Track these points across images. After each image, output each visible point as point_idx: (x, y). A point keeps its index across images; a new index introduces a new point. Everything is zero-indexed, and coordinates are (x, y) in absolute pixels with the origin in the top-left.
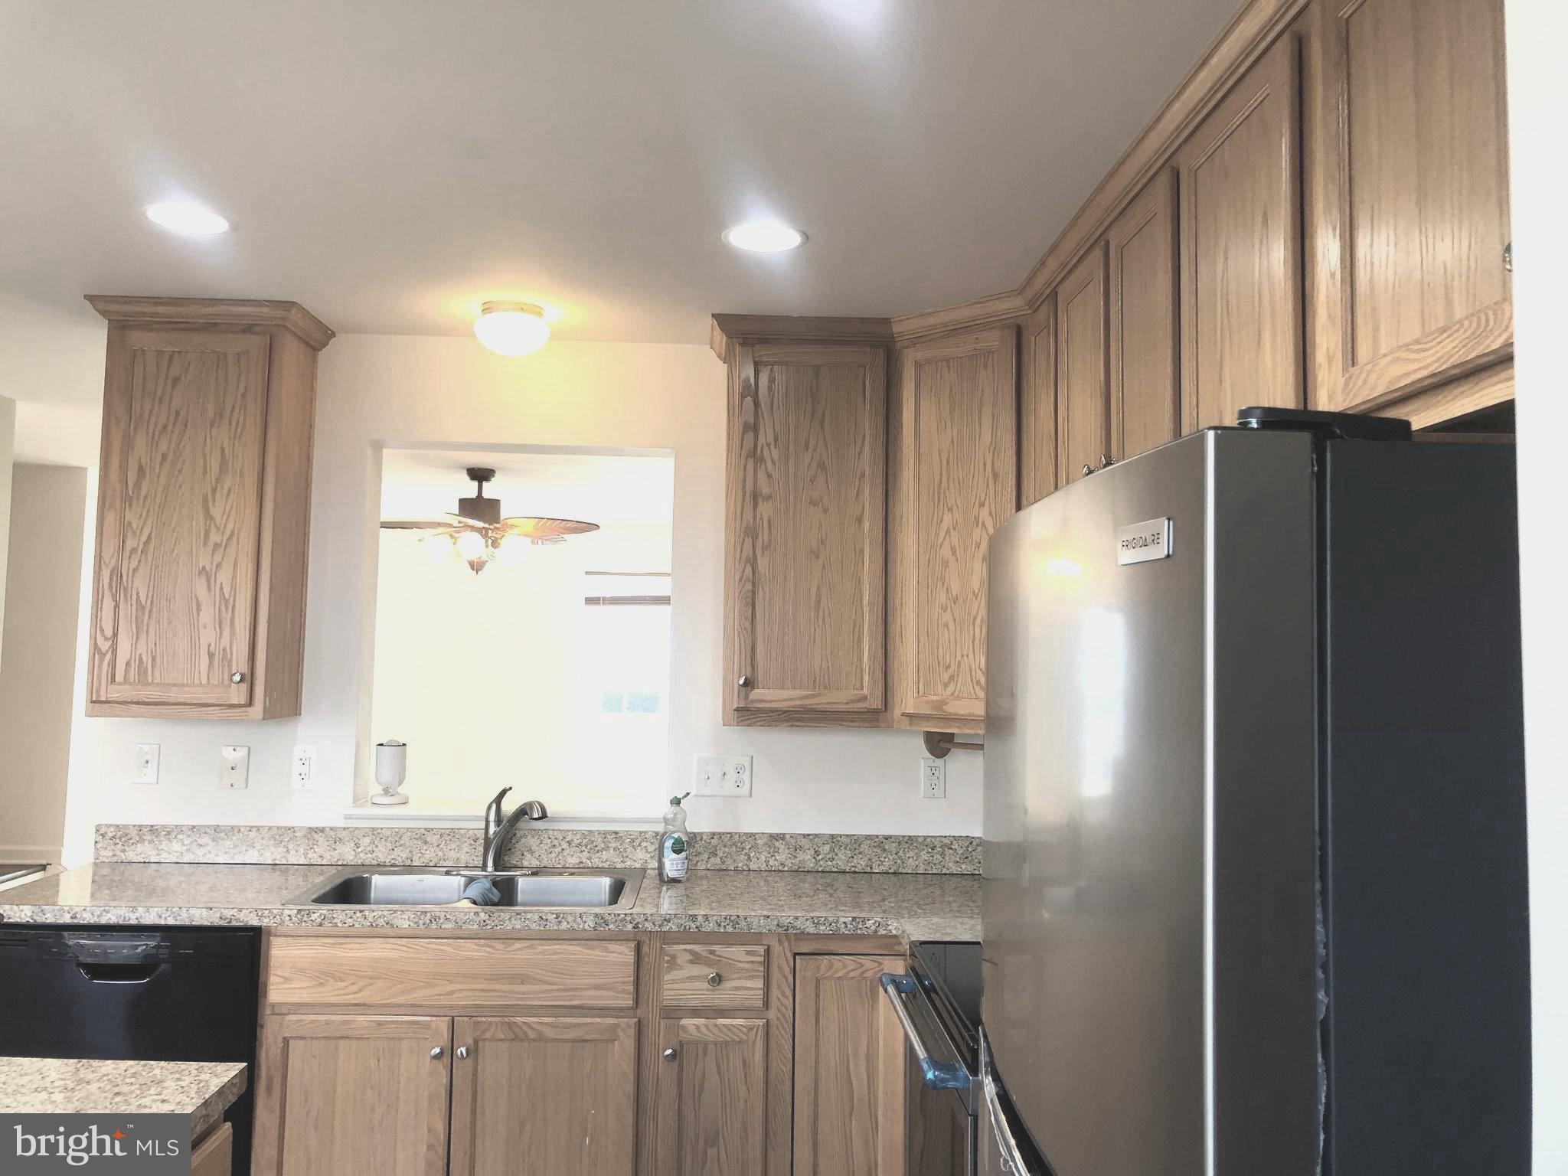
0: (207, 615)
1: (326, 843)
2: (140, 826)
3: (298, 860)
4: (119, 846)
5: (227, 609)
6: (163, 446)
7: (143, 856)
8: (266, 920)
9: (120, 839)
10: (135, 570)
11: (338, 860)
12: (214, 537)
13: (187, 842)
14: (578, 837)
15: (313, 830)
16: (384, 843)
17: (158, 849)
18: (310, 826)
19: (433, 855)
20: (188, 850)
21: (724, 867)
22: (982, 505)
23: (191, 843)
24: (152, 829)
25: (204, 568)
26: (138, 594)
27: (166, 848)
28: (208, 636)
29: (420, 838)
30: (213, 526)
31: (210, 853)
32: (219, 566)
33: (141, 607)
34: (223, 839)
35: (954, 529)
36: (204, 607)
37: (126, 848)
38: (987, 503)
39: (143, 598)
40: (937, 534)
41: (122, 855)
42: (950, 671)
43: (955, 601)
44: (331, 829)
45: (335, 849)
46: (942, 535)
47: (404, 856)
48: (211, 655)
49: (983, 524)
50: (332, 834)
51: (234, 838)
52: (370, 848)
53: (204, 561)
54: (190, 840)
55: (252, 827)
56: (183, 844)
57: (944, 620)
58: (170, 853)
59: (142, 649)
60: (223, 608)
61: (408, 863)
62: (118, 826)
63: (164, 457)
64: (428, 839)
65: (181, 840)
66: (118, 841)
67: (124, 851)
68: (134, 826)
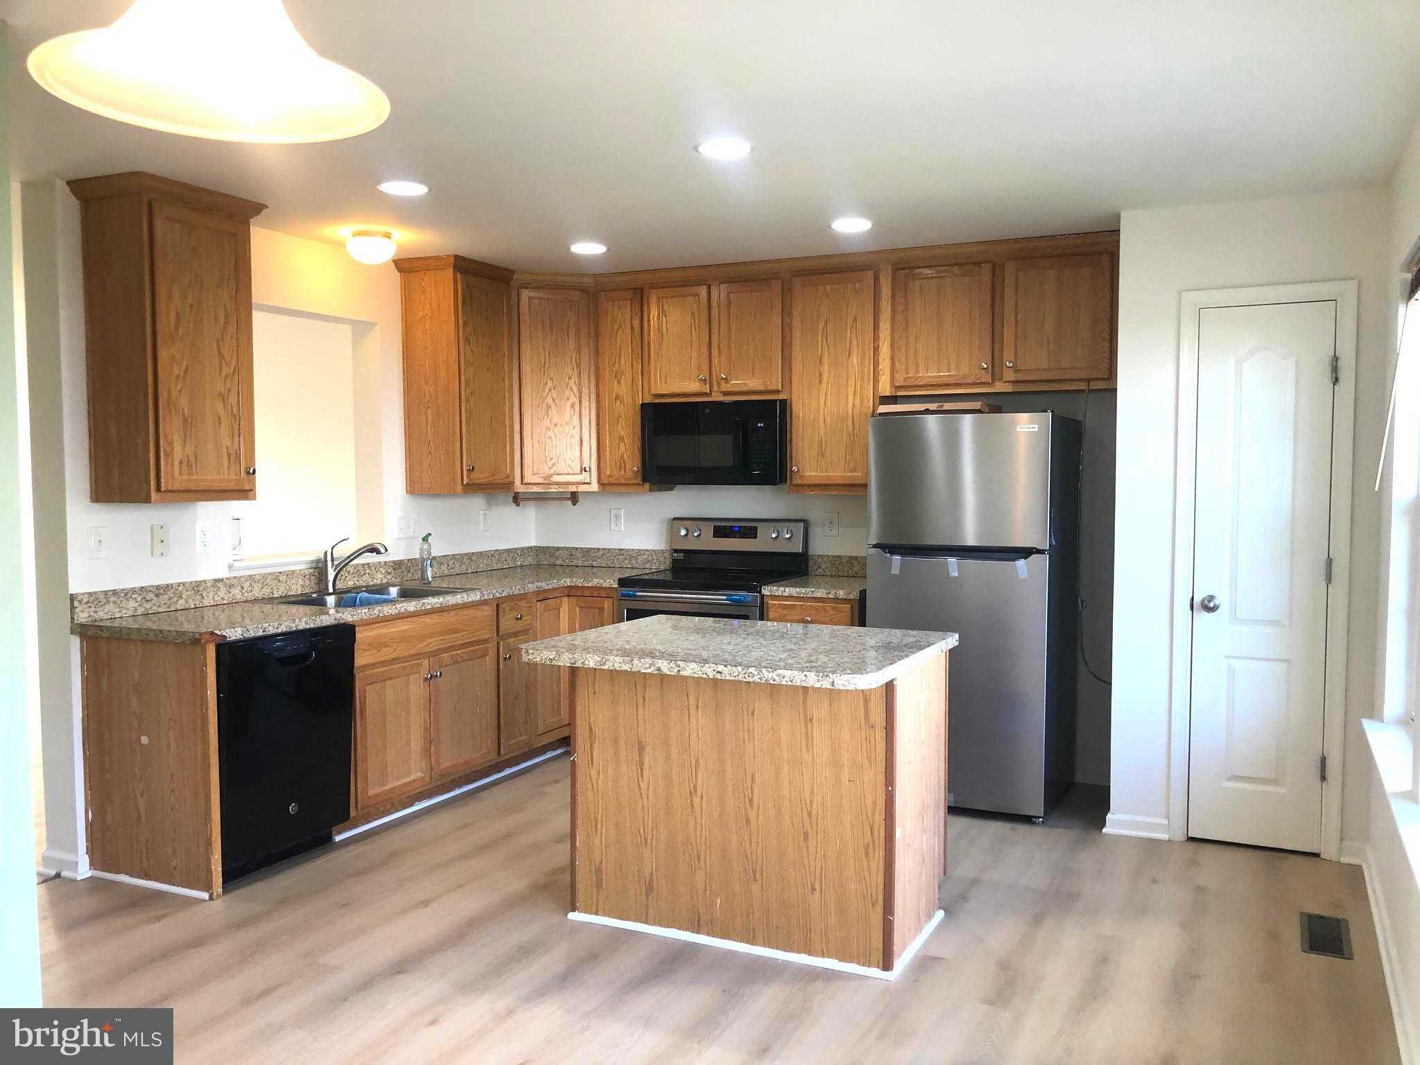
0: (224, 429)
1: (225, 589)
2: (106, 591)
3: (209, 603)
4: (93, 609)
5: (236, 423)
6: (190, 300)
7: (110, 613)
8: (355, 617)
9: (93, 602)
10: (180, 392)
11: (233, 600)
12: (225, 371)
13: (139, 599)
14: (352, 568)
15: (217, 581)
16: (257, 584)
17: (120, 607)
18: (215, 578)
19: (284, 589)
20: (140, 605)
21: (413, 578)
22: (570, 378)
23: (142, 600)
24: (115, 592)
25: (221, 392)
26: (183, 410)
27: (124, 606)
28: (226, 441)
29: (277, 579)
30: (224, 363)
31: (155, 605)
32: (229, 390)
33: (185, 420)
34: (162, 594)
35: (554, 389)
36: (222, 420)
37: (98, 610)
38: (573, 378)
39: (186, 415)
40: (543, 390)
41: (95, 615)
42: (553, 461)
43: (556, 425)
44: (227, 578)
45: (230, 593)
46: (547, 391)
47: (269, 591)
48: (229, 455)
49: (571, 388)
50: (228, 581)
51: (169, 592)
52: (249, 589)
53: (221, 388)
54: (141, 597)
55: (180, 583)
56: (137, 602)
57: (549, 435)
58: (128, 609)
59: (189, 451)
60: (233, 421)
61: (271, 596)
62: (90, 593)
63: (191, 307)
64: (281, 579)
65: (135, 598)
66: (91, 605)
67: (96, 612)
68: (102, 592)
